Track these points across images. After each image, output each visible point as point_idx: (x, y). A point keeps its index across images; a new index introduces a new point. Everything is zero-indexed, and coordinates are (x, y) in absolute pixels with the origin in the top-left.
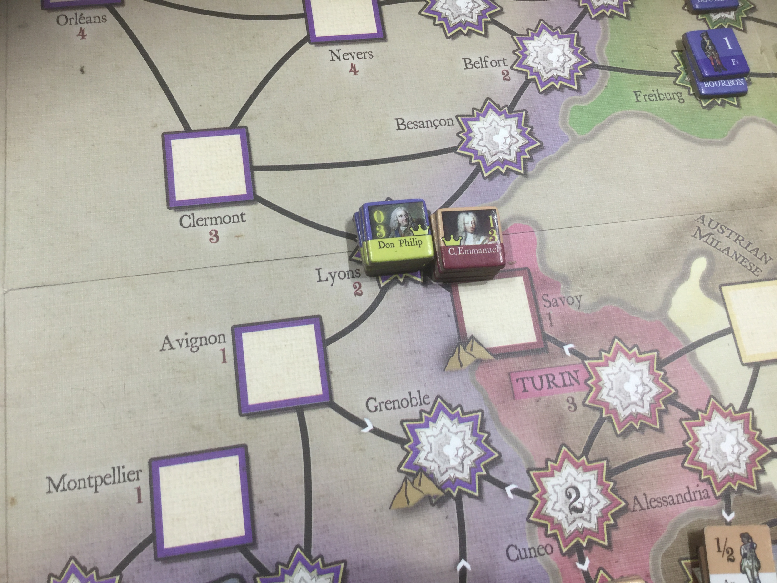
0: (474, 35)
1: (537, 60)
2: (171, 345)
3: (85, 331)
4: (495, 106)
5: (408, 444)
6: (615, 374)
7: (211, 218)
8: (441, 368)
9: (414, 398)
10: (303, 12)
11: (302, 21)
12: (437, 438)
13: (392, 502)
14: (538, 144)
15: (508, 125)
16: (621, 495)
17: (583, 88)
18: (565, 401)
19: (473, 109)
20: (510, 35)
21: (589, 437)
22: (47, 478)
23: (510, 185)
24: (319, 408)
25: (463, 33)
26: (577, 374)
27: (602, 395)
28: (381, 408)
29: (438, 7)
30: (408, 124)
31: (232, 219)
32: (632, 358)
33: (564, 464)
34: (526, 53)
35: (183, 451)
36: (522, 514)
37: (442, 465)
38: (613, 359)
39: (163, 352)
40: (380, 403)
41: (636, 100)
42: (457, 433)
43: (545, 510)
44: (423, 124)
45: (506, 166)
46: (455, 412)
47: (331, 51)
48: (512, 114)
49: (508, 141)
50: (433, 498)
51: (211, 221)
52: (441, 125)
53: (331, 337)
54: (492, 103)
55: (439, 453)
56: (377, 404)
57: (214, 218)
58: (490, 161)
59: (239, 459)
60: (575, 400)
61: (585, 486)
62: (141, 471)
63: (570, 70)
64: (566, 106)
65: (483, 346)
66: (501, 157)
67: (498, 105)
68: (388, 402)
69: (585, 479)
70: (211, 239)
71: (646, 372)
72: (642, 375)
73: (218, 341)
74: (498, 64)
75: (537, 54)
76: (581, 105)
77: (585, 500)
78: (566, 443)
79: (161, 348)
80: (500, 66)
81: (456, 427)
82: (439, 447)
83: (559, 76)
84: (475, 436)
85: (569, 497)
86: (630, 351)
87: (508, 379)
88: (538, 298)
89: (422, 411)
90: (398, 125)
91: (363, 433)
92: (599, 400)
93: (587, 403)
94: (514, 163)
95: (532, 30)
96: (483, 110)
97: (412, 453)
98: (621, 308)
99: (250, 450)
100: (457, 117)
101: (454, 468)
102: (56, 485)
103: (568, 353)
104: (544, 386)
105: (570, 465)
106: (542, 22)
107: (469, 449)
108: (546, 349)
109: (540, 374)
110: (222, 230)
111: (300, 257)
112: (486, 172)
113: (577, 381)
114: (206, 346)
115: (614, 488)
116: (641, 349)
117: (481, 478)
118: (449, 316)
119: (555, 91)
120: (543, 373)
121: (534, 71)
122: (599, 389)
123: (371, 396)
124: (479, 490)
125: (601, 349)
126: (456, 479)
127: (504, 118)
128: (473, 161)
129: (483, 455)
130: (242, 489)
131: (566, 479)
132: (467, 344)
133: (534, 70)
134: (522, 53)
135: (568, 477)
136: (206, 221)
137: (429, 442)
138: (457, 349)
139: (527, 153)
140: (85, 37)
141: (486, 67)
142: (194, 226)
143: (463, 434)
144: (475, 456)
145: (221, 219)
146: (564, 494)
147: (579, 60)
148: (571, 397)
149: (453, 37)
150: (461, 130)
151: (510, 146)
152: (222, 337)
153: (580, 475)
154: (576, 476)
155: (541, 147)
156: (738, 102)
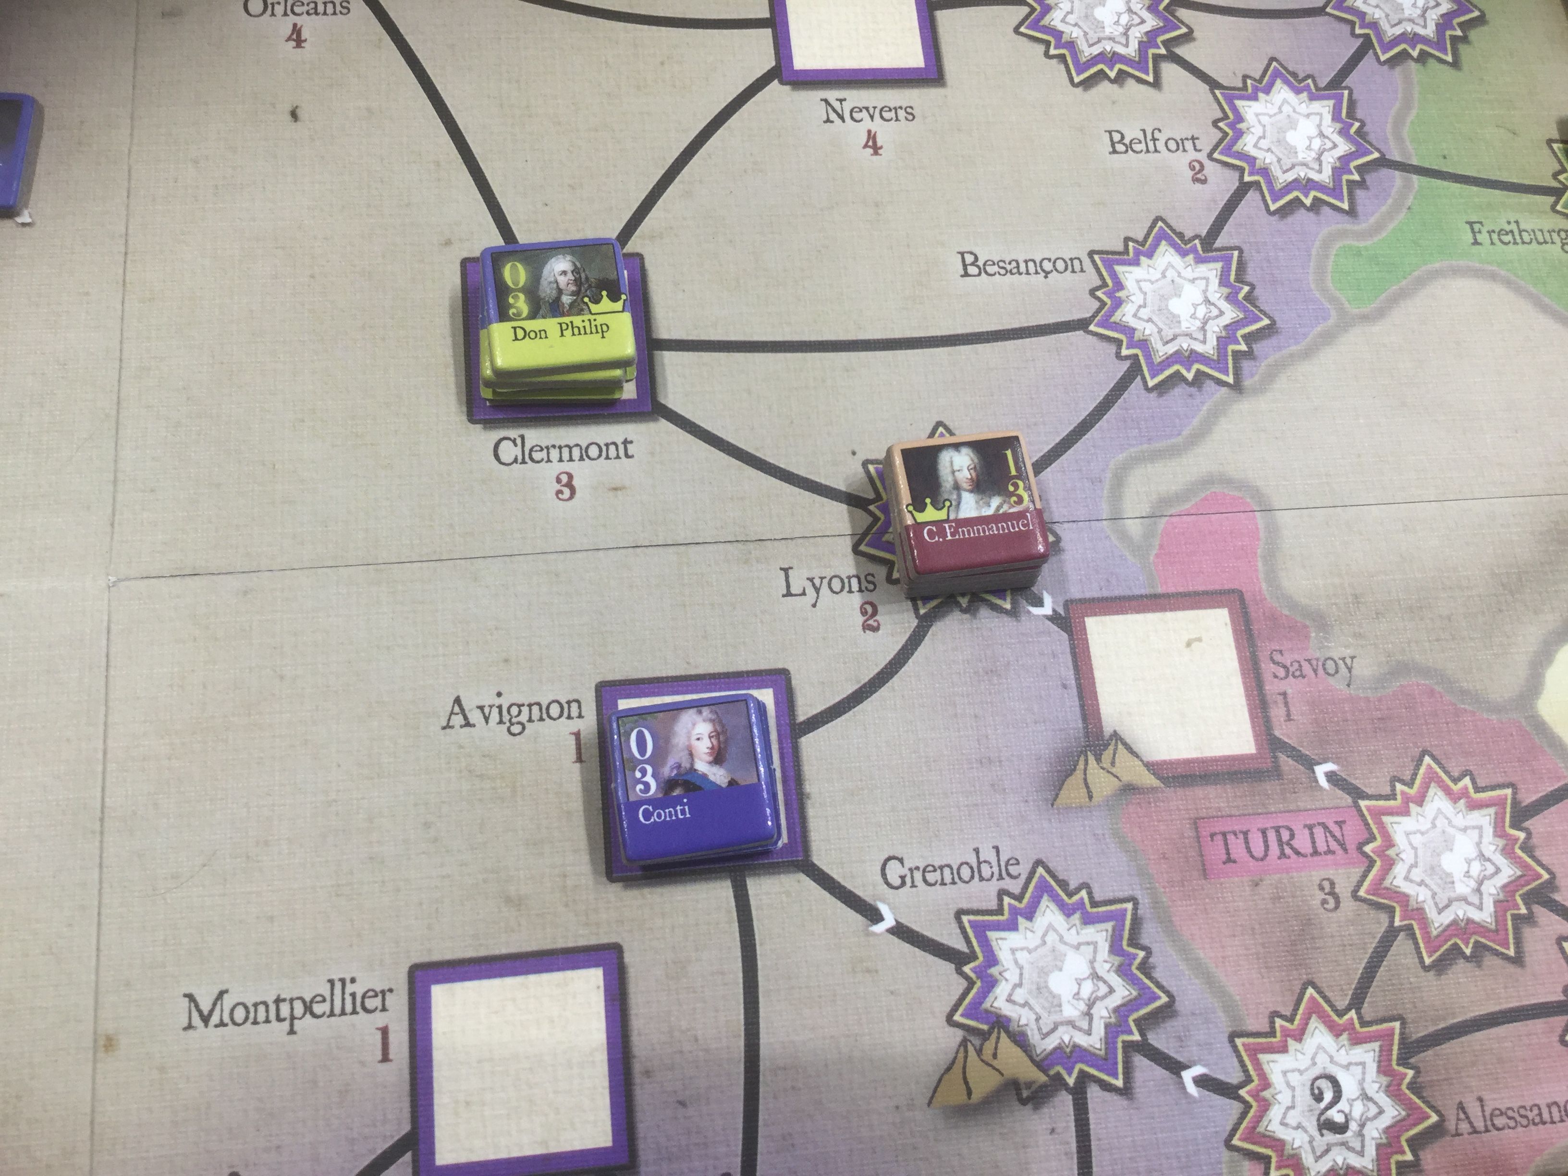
0: (1131, 82)
1: (1264, 144)
2: (465, 718)
3: (282, 678)
4: (1174, 236)
5: (972, 965)
6: (1422, 833)
7: (560, 448)
8: (1046, 800)
9: (985, 862)
10: (767, 15)
11: (766, 34)
12: (1034, 954)
13: (935, 1091)
14: (1266, 322)
15: (1201, 278)
16: (1430, 1099)
17: (1360, 209)
18: (1316, 887)
19: (1127, 240)
20: (1208, 87)
21: (1364, 968)
22: (185, 996)
23: (1205, 408)
24: (779, 873)
25: (1107, 77)
26: (1341, 828)
27: (1395, 878)
28: (913, 882)
29: (1055, 19)
30: (985, 264)
31: (603, 450)
32: (1460, 799)
33: (1309, 1026)
34: (1239, 126)
35: (483, 953)
36: (1217, 1132)
37: (1044, 1015)
38: (1420, 800)
39: (448, 730)
40: (911, 870)
41: (1473, 241)
42: (1077, 947)
43: (1266, 1123)
44: (1018, 267)
45: (1196, 366)
46: (1076, 898)
47: (826, 101)
48: (1210, 254)
49: (1202, 311)
50: (1023, 1086)
51: (561, 453)
52: (1056, 270)
53: (808, 719)
54: (1166, 229)
55: (1038, 989)
56: (905, 871)
57: (567, 446)
58: (1161, 354)
59: (604, 975)
60: (1337, 886)
61: (1353, 1075)
62: (391, 990)
63: (1334, 169)
64: (1326, 245)
65: (1137, 756)
66: (1185, 346)
67: (1181, 233)
68: (930, 868)
69: (1353, 1061)
70: (560, 492)
71: (1489, 831)
72: (1481, 837)
73: (566, 714)
74: (1181, 147)
75: (1264, 132)
76: (1355, 243)
77: (1351, 1106)
78: (1315, 980)
79: (445, 724)
80: (1184, 150)
81: (1078, 933)
82: (1039, 977)
83: (1309, 180)
84: (1118, 955)
85: (1319, 1098)
86: (1456, 784)
87: (1190, 833)
88: (1262, 659)
89: (1002, 893)
90: (965, 266)
91: (874, 934)
92: (1387, 889)
93: (1362, 893)
94: (1213, 360)
95: (1255, 80)
96: (1148, 243)
97: (979, 984)
98: (1438, 688)
99: (628, 958)
100: (1091, 254)
101: (1071, 1023)
102: (206, 1013)
103: (1323, 782)
104: (1270, 853)
105: (1322, 1027)
106: (1274, 64)
107: (1105, 982)
108: (1276, 772)
109: (1260, 826)
110: (582, 472)
111: (747, 541)
112: (1152, 377)
113: (1342, 845)
114: (541, 723)
115: (1415, 1083)
116: (1478, 781)
117: (1129, 1047)
118: (1065, 686)
119: (1303, 211)
120: (1269, 823)
121: (1257, 167)
122: (1389, 864)
123: (891, 855)
124: (1124, 1074)
125: (1394, 777)
126: (1076, 1047)
127: (1192, 262)
128: (1125, 352)
129: (1135, 999)
130: (608, 1043)
131: (1313, 1059)
132: (1104, 750)
133: (1259, 164)
134: (1232, 126)
135: (1316, 1053)
136: (548, 453)
137: (1016, 962)
138: (1082, 758)
139: (1240, 339)
140: (303, 45)
141: (1156, 151)
142: (524, 462)
143: (1091, 947)
144: (1116, 1000)
145: (581, 449)
146: (1308, 1092)
147: (1353, 149)
148: (1328, 879)
149: (1087, 84)
150: (1099, 283)
151: (1205, 323)
152: (574, 706)
153: (1343, 1051)
154: (1334, 1053)
155: (1271, 330)
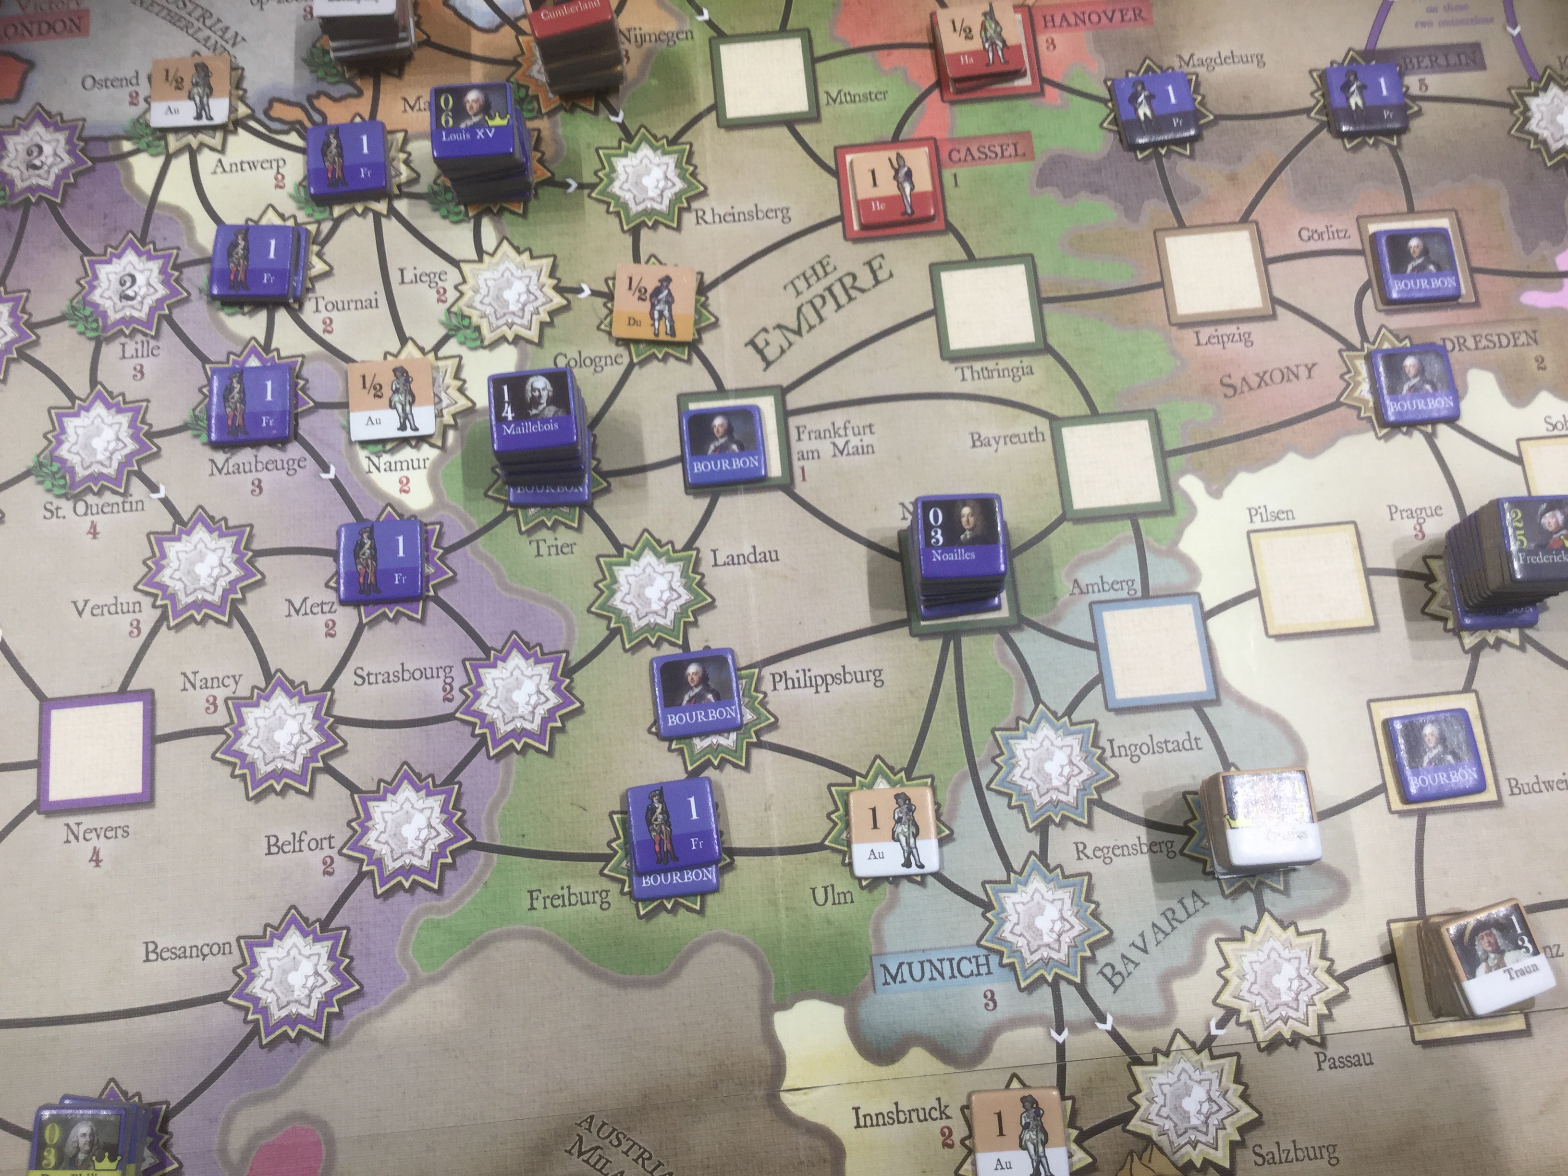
0: (290, 794)
4: (301, 921)
14: (357, 987)
17: (446, 887)
19: (266, 926)
20: (349, 793)
25: (275, 790)
29: (244, 743)
30: (161, 951)
34: (368, 823)
41: (530, 907)
44: (185, 952)
45: (299, 1027)
47: (68, 825)
48: (326, 934)
49: (311, 982)
52: (212, 953)
54: (297, 914)
58: (276, 1017)
64: (414, 920)
66: (294, 1011)
67: (307, 918)
74: (320, 846)
80: (322, 848)
90: (147, 953)
94: (312, 1021)
95: (388, 782)
96: (281, 928)
100: (238, 940)
106: (405, 767)
112: (266, 1037)
119: (402, 893)
121: (374, 858)
127: (311, 942)
128: (250, 1017)
133: (376, 855)
134: (362, 824)
139: (335, 1003)
141: (300, 850)
147: (452, 836)
150: (241, 962)
151: (311, 991)
155: (359, 994)
156: (703, 906)
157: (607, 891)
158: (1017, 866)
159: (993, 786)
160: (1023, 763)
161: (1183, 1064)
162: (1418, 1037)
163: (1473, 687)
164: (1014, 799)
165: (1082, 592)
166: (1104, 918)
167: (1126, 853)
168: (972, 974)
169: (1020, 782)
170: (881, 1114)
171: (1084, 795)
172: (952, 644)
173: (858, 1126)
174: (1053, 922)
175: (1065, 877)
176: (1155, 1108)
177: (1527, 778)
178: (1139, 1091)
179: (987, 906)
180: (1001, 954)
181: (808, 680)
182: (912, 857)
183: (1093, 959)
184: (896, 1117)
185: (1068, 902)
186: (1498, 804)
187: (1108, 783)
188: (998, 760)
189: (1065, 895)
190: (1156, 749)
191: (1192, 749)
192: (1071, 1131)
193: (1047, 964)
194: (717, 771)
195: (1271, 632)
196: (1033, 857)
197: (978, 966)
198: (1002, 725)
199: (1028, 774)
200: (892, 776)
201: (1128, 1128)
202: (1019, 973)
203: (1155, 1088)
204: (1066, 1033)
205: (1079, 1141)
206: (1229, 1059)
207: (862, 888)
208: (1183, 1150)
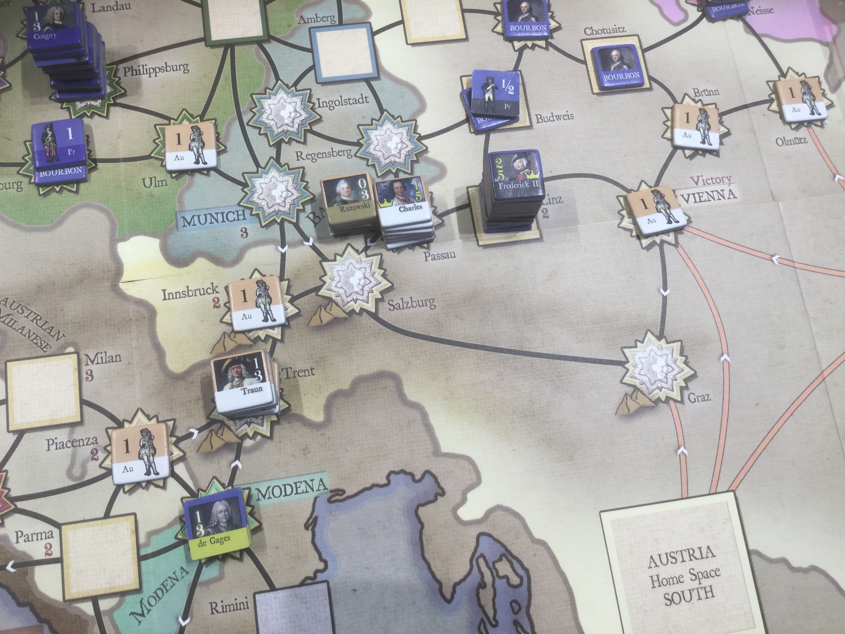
156: (78, 188)
157: (21, 182)
158: (262, 164)
159: (250, 123)
160: (268, 111)
161: (350, 260)
162: (481, 243)
163: (519, 69)
164: (262, 130)
165: (305, 23)
166: (310, 190)
167: (324, 156)
168: (234, 220)
169: (266, 121)
170: (179, 292)
171: (302, 128)
172: (229, 50)
173: (165, 299)
174: (282, 192)
175: (289, 169)
176: (334, 283)
177: (547, 114)
178: (325, 274)
179: (244, 185)
180: (251, 209)
181: (145, 70)
182: (200, 159)
183: (303, 210)
184: (187, 293)
185: (291, 182)
186: (530, 127)
187: (316, 120)
188: (254, 110)
189: (289, 178)
190: (343, 103)
191: (363, 102)
192: (286, 296)
193: (277, 214)
194: (90, 119)
195: (409, 42)
196: (272, 160)
197: (238, 215)
198: (256, 92)
199: (270, 117)
200: (192, 119)
201: (319, 294)
202: (261, 218)
203: (335, 273)
204: (286, 248)
205: (291, 302)
206: (376, 257)
207: (172, 178)
208: (349, 304)
